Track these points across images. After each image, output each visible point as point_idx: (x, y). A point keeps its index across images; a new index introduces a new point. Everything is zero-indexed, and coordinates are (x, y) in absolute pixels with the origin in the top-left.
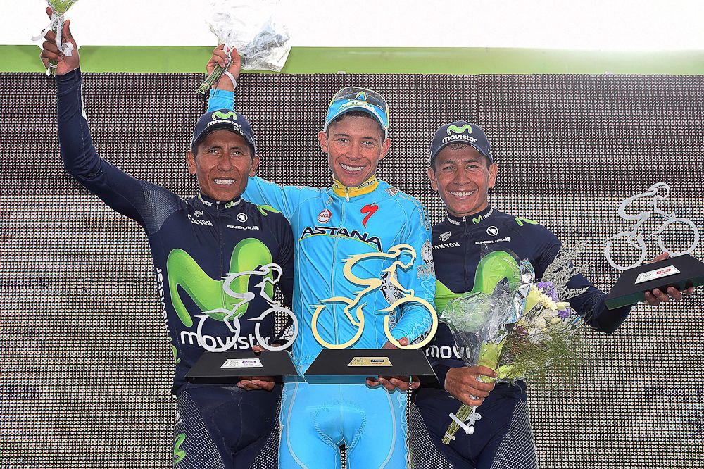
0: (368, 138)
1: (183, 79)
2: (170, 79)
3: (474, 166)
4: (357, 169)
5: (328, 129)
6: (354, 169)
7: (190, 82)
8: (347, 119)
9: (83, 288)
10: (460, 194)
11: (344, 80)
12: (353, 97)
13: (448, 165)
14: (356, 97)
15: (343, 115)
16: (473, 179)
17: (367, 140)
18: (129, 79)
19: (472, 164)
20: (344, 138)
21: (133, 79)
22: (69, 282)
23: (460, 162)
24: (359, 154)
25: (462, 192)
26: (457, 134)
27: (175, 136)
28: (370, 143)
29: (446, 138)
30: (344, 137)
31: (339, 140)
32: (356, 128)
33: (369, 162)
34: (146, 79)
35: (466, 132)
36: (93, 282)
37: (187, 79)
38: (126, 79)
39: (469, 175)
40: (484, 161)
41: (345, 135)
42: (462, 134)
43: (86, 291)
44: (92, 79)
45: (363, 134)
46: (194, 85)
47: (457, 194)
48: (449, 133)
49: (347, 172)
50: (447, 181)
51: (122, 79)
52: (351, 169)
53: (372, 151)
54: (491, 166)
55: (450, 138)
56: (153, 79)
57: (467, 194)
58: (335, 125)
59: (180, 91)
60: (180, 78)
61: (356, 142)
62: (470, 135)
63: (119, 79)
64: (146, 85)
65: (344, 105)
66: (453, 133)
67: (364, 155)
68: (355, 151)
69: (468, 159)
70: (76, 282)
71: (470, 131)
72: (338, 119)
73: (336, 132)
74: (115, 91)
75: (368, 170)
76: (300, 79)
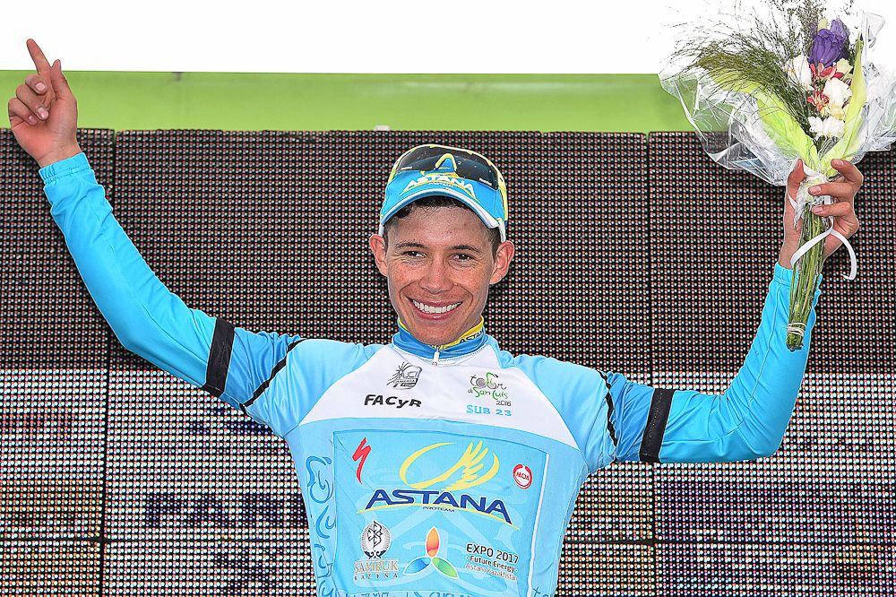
0: (463, 247)
4: (444, 309)
5: (385, 232)
6: (438, 310)
8: (419, 213)
11: (386, 143)
12: (429, 167)
14: (437, 165)
15: (410, 205)
17: (461, 253)
20: (414, 251)
24: (446, 280)
27: (55, 253)
28: (466, 257)
30: (414, 249)
31: (405, 253)
32: (437, 229)
33: (469, 294)
41: (415, 245)
45: (450, 240)
46: (92, 152)
49: (424, 316)
52: (432, 309)
53: (473, 271)
58: (397, 224)
61: (438, 258)
65: (413, 183)
67: (457, 280)
68: (436, 275)
72: (402, 213)
73: (399, 240)
75: (467, 310)
76: (301, 142)
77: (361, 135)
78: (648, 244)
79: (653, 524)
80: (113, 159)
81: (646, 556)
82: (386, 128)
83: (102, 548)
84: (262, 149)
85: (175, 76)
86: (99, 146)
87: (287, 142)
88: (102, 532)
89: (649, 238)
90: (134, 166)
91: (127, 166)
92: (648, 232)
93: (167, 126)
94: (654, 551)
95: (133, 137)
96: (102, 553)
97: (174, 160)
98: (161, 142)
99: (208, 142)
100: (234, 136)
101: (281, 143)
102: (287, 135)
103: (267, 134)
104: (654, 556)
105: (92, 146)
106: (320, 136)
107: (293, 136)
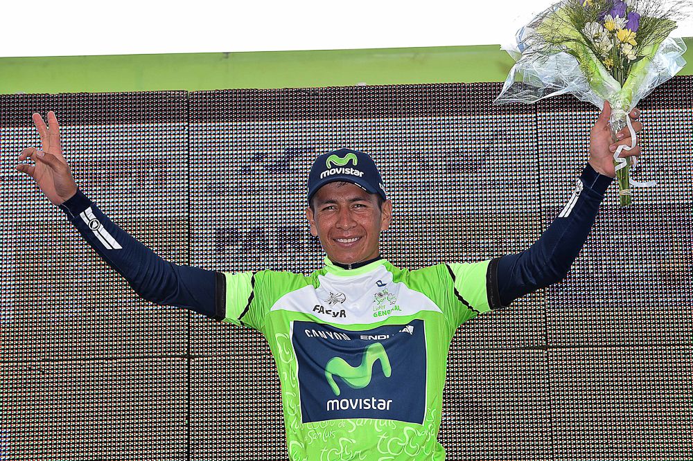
1: (161, 98)
2: (144, 99)
3: (361, 205)
7: (170, 102)
9: (39, 369)
10: (345, 241)
11: (365, 94)
13: (328, 205)
16: (360, 222)
18: (92, 100)
19: (360, 202)
21: (96, 100)
22: (21, 362)
23: (343, 200)
25: (347, 238)
26: (339, 167)
29: (324, 173)
34: (113, 100)
35: (349, 165)
36: (53, 361)
37: (165, 98)
38: (87, 100)
39: (356, 218)
40: (374, 198)
42: (345, 167)
43: (43, 374)
44: (44, 102)
46: (174, 106)
47: (342, 241)
48: (329, 166)
50: (329, 224)
51: (83, 101)
54: (384, 204)
55: (329, 173)
56: (122, 99)
57: (353, 240)
59: (157, 115)
60: (157, 98)
62: (355, 168)
63: (79, 101)
64: (113, 108)
66: (334, 166)
69: (352, 197)
70: (31, 361)
71: (355, 163)
74: (74, 117)
76: (309, 95)
77: (347, 89)
78: (538, 154)
79: (546, 336)
80: (188, 110)
81: (542, 357)
82: (364, 84)
83: (189, 361)
84: (283, 100)
85: (225, 55)
86: (178, 102)
87: (300, 95)
88: (188, 351)
89: (538, 150)
90: (201, 114)
91: (197, 114)
92: (537, 146)
93: (221, 88)
94: (547, 354)
95: (201, 95)
96: (188, 365)
97: (227, 109)
98: (218, 98)
99: (249, 97)
100: (265, 93)
101: (296, 96)
102: (300, 91)
103: (286, 91)
104: (547, 357)
105: (174, 102)
106: (321, 91)
107: (303, 91)
